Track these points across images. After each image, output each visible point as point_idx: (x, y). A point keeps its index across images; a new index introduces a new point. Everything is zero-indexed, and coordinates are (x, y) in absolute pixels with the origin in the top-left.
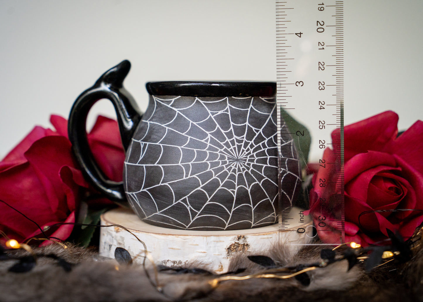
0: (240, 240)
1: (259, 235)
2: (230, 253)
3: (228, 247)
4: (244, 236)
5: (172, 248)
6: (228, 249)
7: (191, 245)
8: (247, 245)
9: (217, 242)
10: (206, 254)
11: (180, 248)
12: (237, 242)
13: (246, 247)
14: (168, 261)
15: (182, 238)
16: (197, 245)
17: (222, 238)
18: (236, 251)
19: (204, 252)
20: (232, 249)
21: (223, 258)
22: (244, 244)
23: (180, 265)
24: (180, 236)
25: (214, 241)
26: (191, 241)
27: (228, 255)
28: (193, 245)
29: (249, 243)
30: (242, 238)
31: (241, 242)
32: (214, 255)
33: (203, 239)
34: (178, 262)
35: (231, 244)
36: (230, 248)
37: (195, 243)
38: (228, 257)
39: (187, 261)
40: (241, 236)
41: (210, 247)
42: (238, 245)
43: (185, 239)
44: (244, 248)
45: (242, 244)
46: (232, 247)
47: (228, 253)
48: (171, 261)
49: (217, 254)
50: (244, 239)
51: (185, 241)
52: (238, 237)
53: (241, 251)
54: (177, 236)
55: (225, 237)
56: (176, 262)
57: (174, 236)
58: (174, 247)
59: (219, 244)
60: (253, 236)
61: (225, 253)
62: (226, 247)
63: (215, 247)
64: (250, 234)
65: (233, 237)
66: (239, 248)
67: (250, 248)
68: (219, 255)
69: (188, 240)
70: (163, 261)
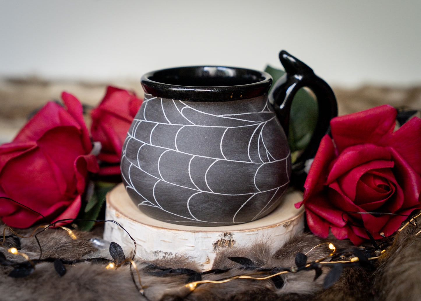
0: (226, 237)
1: (245, 232)
2: (217, 248)
3: (215, 243)
4: (230, 233)
5: (164, 241)
6: (215, 244)
7: (181, 239)
8: (233, 241)
9: (205, 238)
10: (194, 248)
11: (171, 241)
12: (223, 238)
13: (232, 243)
14: (160, 251)
15: (172, 233)
16: (187, 240)
17: (209, 234)
18: (223, 247)
19: (193, 247)
20: (219, 245)
21: (210, 252)
22: (230, 240)
23: (171, 257)
24: (171, 231)
25: (202, 237)
26: (180, 236)
27: (215, 250)
28: (182, 239)
29: (234, 239)
30: (228, 235)
31: (227, 239)
32: (202, 249)
33: (192, 235)
34: (169, 253)
35: (218, 240)
36: (216, 243)
37: (184, 238)
38: (215, 251)
39: (177, 253)
40: (227, 233)
41: (198, 242)
42: (224, 241)
43: (175, 234)
44: (230, 244)
45: (228, 240)
46: (219, 243)
47: (215, 248)
48: (163, 252)
49: (204, 248)
50: (230, 236)
51: (175, 235)
52: (224, 234)
53: (227, 247)
54: (169, 230)
55: (212, 233)
56: (167, 253)
57: (166, 230)
58: (166, 240)
59: (206, 240)
60: (239, 233)
61: (212, 248)
62: (213, 243)
63: (203, 242)
64: (236, 231)
65: (220, 233)
66: (226, 243)
67: (236, 243)
68: (206, 249)
69: (177, 235)
70: (156, 251)
